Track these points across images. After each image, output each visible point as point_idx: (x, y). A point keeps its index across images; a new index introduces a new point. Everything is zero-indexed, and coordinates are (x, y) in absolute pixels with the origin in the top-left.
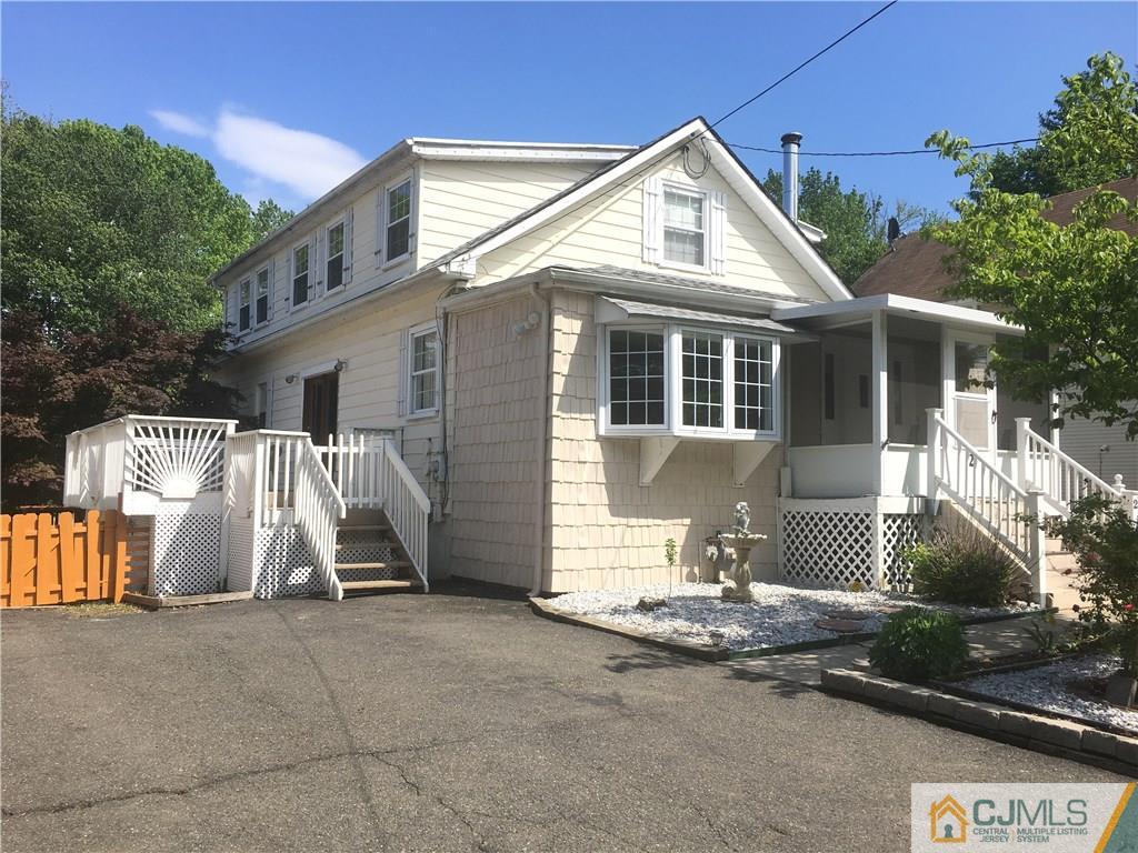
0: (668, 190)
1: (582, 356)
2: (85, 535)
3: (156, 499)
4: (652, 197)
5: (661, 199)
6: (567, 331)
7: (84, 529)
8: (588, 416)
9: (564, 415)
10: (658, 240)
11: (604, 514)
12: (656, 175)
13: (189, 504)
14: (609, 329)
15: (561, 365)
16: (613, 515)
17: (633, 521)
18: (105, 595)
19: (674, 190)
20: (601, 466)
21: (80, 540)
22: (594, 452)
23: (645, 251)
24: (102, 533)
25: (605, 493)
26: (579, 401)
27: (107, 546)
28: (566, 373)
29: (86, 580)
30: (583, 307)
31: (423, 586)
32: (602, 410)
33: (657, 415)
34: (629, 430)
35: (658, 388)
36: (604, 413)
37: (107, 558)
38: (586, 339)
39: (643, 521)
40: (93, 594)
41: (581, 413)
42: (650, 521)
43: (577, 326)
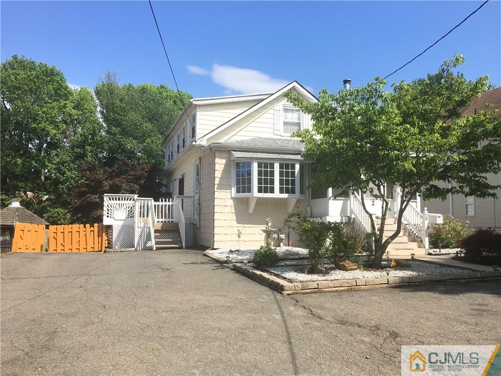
0: (285, 108)
1: (226, 171)
2: (93, 231)
3: (113, 220)
4: (278, 111)
5: (282, 112)
6: (220, 164)
7: (93, 229)
8: (228, 191)
9: (219, 191)
10: (281, 126)
11: (234, 223)
12: (280, 103)
13: (123, 221)
14: (235, 162)
15: (218, 174)
16: (238, 223)
17: (246, 226)
18: (100, 250)
19: (288, 108)
20: (233, 208)
21: (92, 232)
22: (231, 202)
23: (275, 131)
24: (98, 230)
25: (235, 216)
26: (224, 186)
27: (100, 235)
28: (220, 177)
29: (94, 244)
30: (226, 155)
31: (183, 247)
32: (233, 189)
33: (249, 190)
34: (242, 195)
35: (249, 181)
36: (234, 190)
37: (100, 238)
38: (227, 166)
39: (249, 226)
40: (96, 249)
41: (225, 190)
42: (253, 226)
43: (224, 161)
